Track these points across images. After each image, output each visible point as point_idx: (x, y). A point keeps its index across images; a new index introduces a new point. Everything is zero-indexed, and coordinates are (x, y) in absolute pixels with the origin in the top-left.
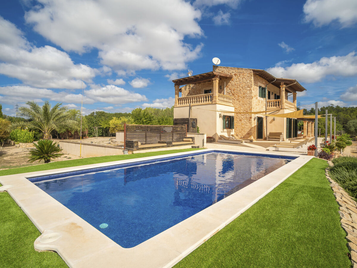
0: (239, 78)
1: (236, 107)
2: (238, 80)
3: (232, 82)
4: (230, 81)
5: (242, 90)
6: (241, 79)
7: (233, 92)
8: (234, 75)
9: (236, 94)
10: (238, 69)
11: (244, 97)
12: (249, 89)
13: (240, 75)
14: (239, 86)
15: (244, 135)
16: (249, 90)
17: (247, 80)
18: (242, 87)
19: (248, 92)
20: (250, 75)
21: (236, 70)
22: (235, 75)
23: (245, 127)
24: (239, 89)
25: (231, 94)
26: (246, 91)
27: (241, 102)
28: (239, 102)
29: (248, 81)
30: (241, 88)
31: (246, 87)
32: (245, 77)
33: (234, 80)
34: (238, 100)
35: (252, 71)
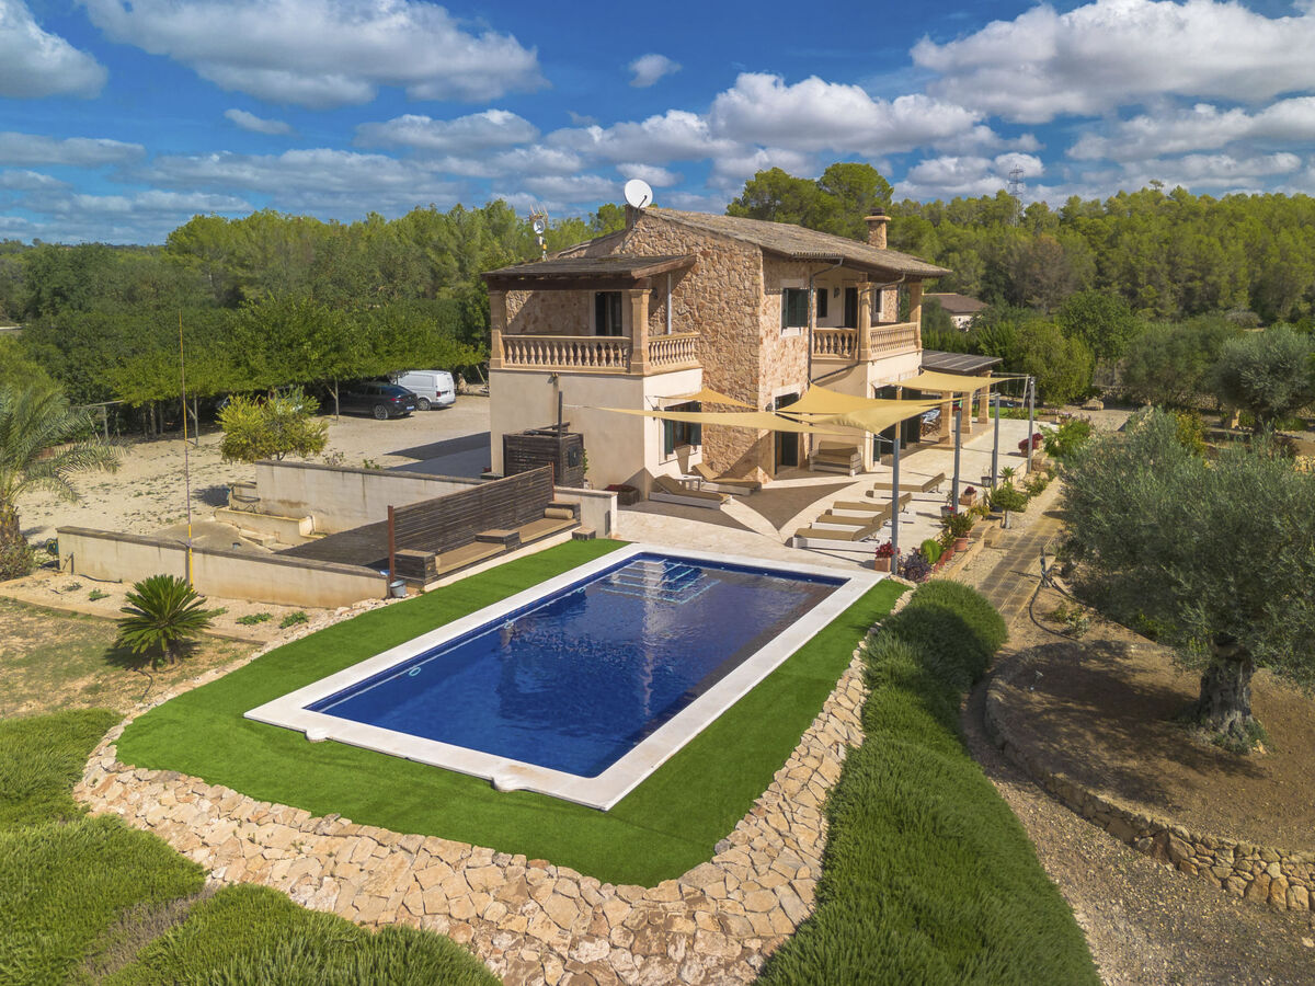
0: (718, 266)
1: (708, 369)
2: (713, 273)
3: (694, 277)
4: (689, 275)
5: (727, 310)
6: (725, 272)
7: (697, 314)
8: (702, 253)
9: (706, 324)
10: (715, 236)
11: (732, 337)
12: (748, 310)
13: (719, 257)
14: (717, 298)
15: (732, 462)
16: (751, 315)
17: (742, 281)
18: (727, 303)
19: (747, 321)
20: (752, 264)
21: (708, 238)
22: (705, 254)
23: (736, 438)
24: (716, 306)
25: (690, 321)
26: (741, 319)
27: (724, 354)
28: (719, 350)
29: (747, 284)
30: (725, 306)
31: (740, 302)
32: (737, 267)
33: (699, 272)
34: (712, 344)
35: (760, 252)
